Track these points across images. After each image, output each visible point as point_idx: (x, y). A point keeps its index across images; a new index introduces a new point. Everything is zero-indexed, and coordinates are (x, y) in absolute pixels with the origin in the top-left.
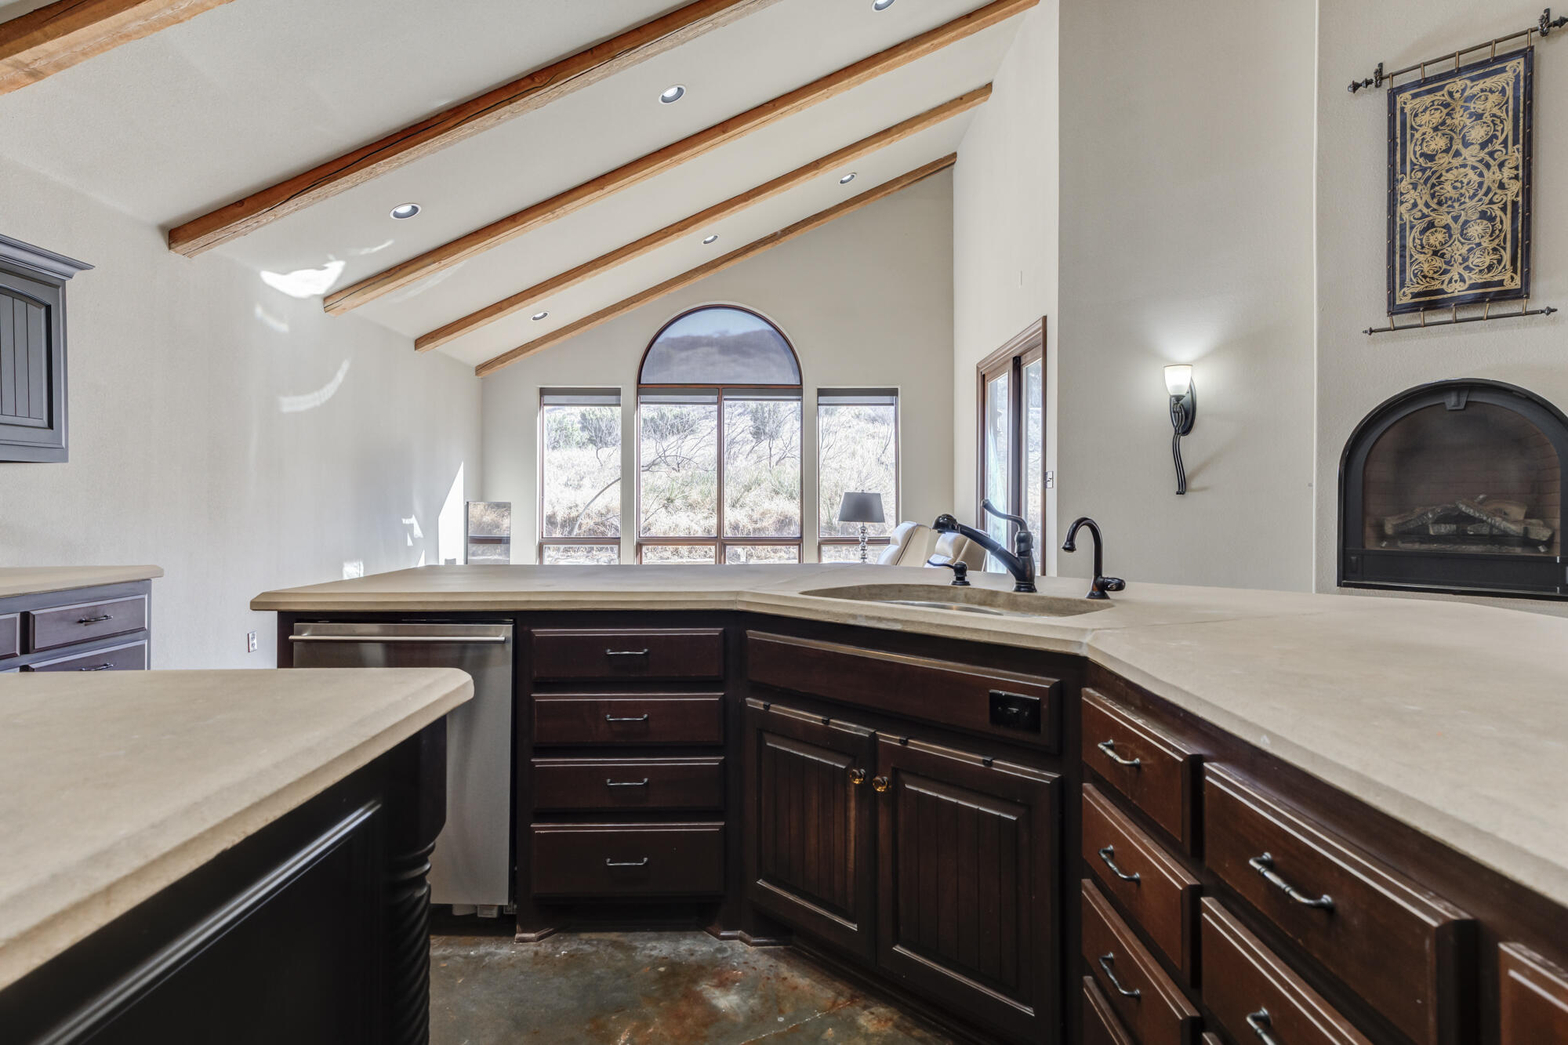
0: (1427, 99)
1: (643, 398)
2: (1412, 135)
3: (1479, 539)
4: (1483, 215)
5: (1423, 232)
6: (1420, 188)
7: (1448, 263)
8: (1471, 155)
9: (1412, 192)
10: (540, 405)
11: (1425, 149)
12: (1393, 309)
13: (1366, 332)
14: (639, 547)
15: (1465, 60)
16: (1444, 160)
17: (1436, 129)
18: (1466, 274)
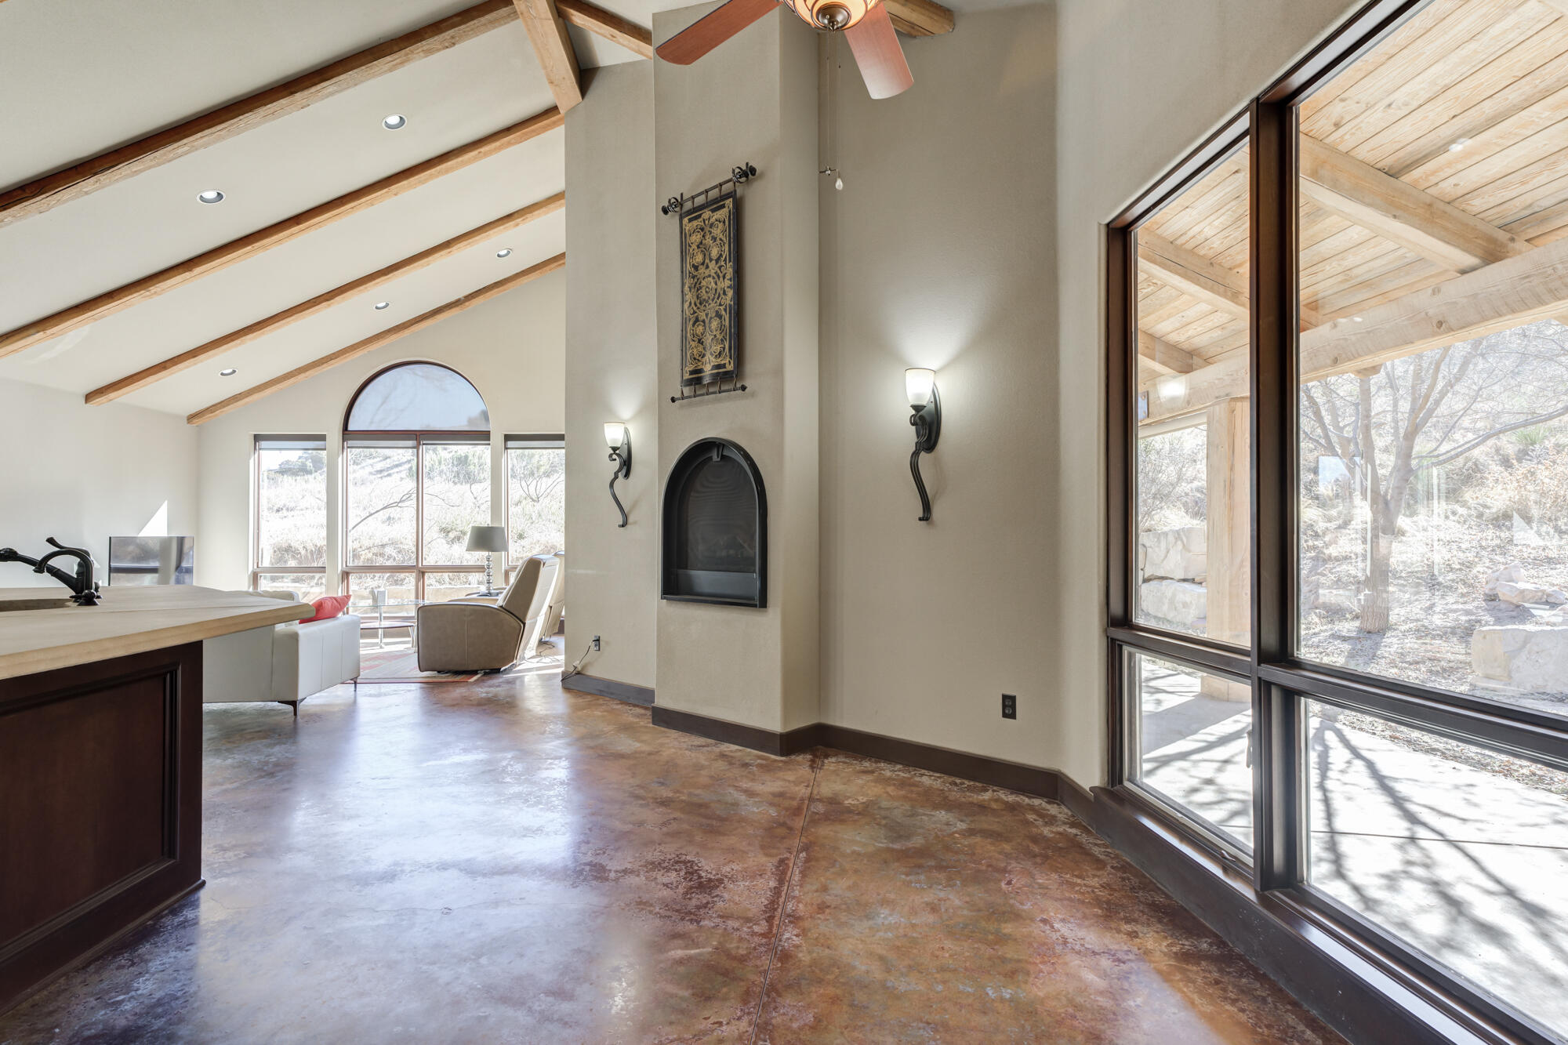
0: (695, 224)
1: (351, 443)
2: (689, 250)
5: (694, 325)
6: (693, 290)
7: (704, 349)
8: (712, 268)
9: (690, 293)
10: (255, 449)
11: (694, 261)
12: (684, 383)
13: (672, 401)
14: (346, 575)
15: (711, 196)
16: (702, 269)
17: (698, 247)
18: (711, 358)
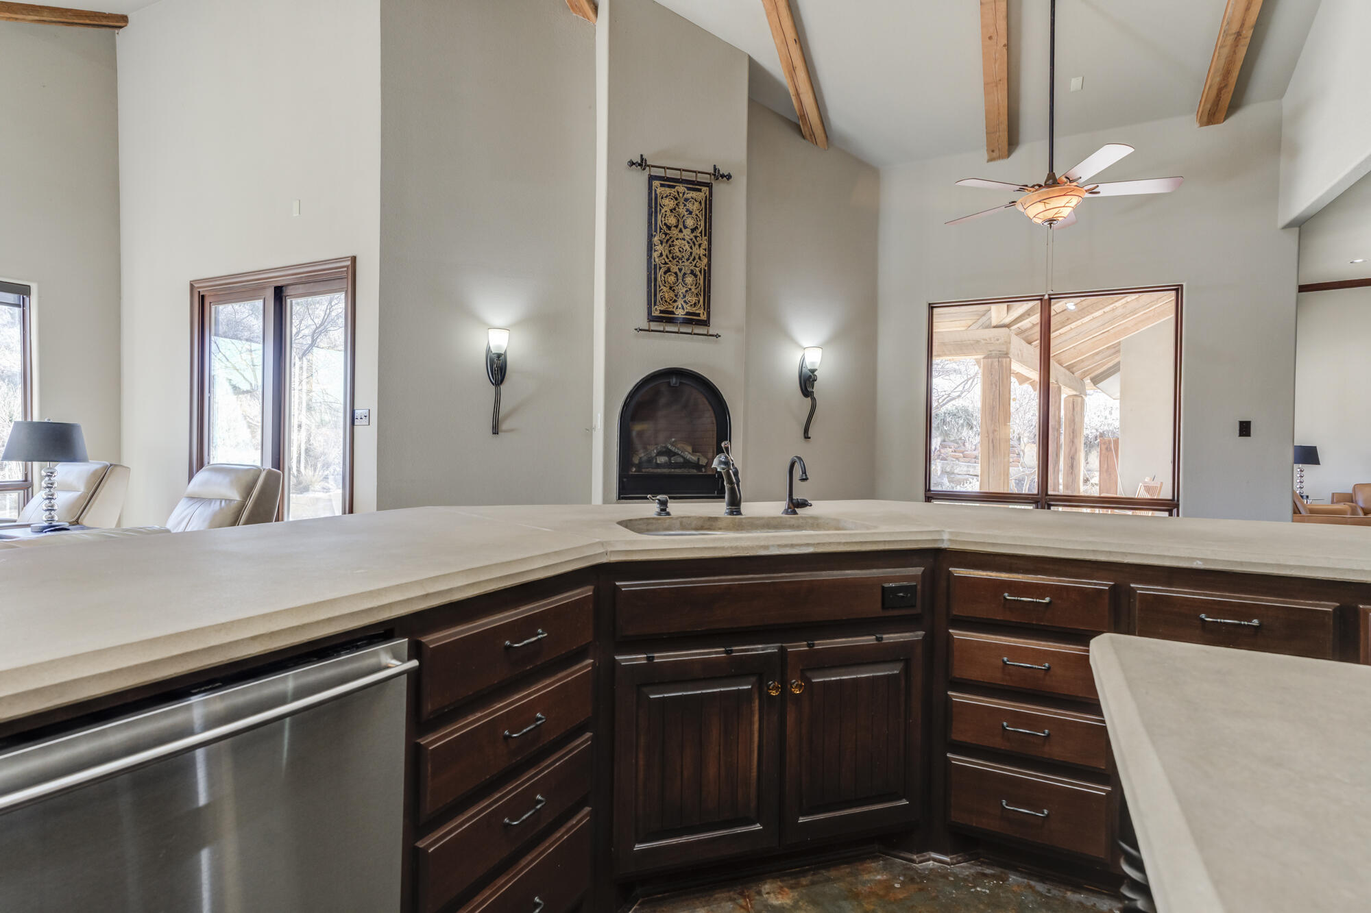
0: (668, 191)
2: (660, 210)
3: (678, 465)
4: (692, 272)
5: (665, 273)
6: (664, 244)
7: (676, 296)
8: (687, 232)
9: (660, 245)
11: (667, 221)
12: (652, 319)
13: (636, 330)
15: (686, 176)
16: (675, 232)
17: (671, 211)
18: (685, 306)
